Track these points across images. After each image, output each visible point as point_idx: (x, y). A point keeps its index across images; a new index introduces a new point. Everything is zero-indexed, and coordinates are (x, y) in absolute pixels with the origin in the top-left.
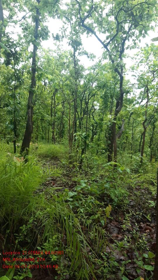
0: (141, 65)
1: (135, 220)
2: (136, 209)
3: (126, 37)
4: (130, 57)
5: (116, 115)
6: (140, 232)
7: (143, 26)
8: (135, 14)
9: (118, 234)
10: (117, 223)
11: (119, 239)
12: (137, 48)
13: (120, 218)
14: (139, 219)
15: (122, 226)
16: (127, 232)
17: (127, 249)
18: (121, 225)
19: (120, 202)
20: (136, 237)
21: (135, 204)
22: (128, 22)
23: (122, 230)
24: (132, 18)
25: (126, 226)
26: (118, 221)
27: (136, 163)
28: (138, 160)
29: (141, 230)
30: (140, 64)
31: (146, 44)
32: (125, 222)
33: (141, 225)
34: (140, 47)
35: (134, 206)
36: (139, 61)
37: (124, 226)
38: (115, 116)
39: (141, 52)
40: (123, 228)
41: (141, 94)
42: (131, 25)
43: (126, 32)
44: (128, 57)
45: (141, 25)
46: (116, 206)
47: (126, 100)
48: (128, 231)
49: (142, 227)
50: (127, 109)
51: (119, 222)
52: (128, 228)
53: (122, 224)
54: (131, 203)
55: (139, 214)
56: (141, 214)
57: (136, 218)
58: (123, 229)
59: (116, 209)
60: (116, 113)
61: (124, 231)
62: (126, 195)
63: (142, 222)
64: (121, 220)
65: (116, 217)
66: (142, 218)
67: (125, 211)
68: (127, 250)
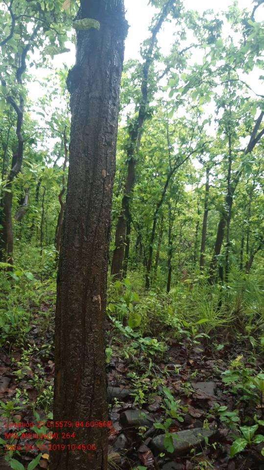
0: (55, 98)
1: (40, 358)
2: (42, 340)
3: (28, 46)
4: (37, 81)
5: (11, 179)
6: (47, 377)
7: (56, 32)
8: (43, 9)
9: (9, 387)
10: (8, 368)
11: (10, 395)
12: (49, 68)
13: (13, 359)
14: (45, 356)
15: (15, 372)
16: (25, 382)
17: (23, 411)
18: (15, 370)
19: (15, 331)
20: (39, 387)
21: (42, 331)
22: (32, 21)
23: (16, 380)
24: (40, 15)
25: (23, 371)
26: (10, 364)
27: (48, 263)
28: (51, 257)
29: (48, 373)
30: (53, 96)
31: (64, 64)
32: (21, 365)
33: (49, 364)
34: (54, 67)
35: (39, 335)
36: (51, 90)
37: (19, 372)
38: (9, 181)
39: (54, 75)
40: (17, 375)
41: (57, 147)
42: (38, 26)
43: (30, 36)
44: (34, 81)
45: (53, 29)
46: (6, 339)
47: (29, 155)
48: (27, 378)
49: (50, 367)
50: (31, 170)
51: (11, 367)
52: (26, 374)
53: (16, 368)
54: (35, 330)
55: (47, 347)
56: (50, 346)
57: (41, 355)
58: (16, 377)
59: (8, 345)
60: (11, 176)
61: (20, 380)
62: (25, 318)
63: (51, 360)
64: (14, 362)
65: (7, 358)
66: (51, 354)
67: (22, 346)
68: (23, 413)
